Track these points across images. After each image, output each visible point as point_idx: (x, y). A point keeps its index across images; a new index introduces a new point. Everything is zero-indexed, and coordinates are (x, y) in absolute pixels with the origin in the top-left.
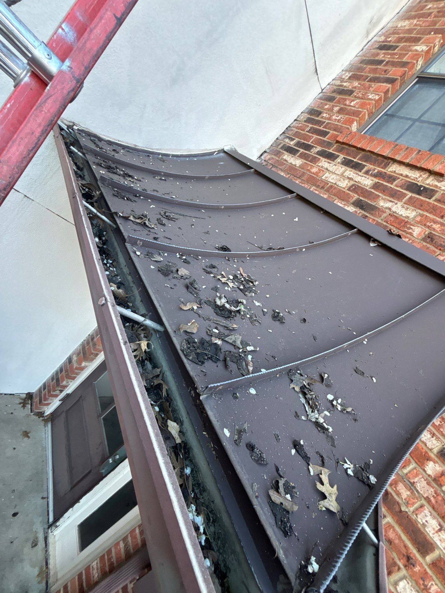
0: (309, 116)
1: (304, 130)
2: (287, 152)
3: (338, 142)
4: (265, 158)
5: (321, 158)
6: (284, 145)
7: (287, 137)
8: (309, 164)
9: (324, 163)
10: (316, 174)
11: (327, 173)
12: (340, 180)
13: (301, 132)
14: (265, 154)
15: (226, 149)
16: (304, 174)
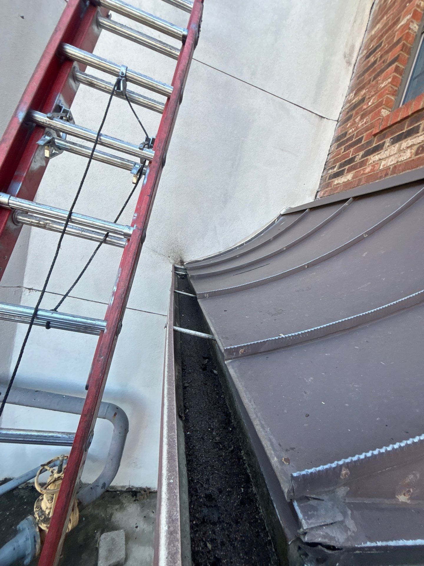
0: (338, 143)
1: (340, 154)
2: (335, 178)
3: (375, 135)
4: (320, 195)
5: (369, 157)
6: (330, 175)
8: (361, 170)
9: (374, 158)
10: (372, 170)
11: (383, 161)
12: (400, 156)
14: (319, 193)
15: (282, 213)
16: (360, 180)
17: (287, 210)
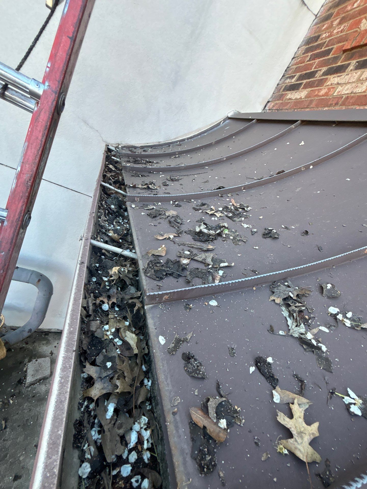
0: (307, 46)
1: (304, 62)
2: (290, 91)
3: (345, 51)
4: (269, 106)
5: (329, 77)
6: (286, 85)
7: (288, 78)
8: (316, 90)
9: (333, 79)
10: (326, 94)
11: (340, 87)
12: (357, 87)
13: (301, 65)
14: (269, 104)
15: (230, 115)
16: (311, 101)
17: (235, 114)
